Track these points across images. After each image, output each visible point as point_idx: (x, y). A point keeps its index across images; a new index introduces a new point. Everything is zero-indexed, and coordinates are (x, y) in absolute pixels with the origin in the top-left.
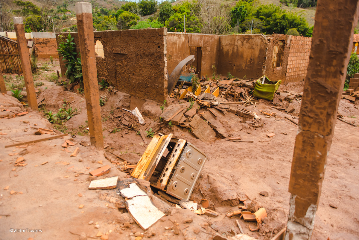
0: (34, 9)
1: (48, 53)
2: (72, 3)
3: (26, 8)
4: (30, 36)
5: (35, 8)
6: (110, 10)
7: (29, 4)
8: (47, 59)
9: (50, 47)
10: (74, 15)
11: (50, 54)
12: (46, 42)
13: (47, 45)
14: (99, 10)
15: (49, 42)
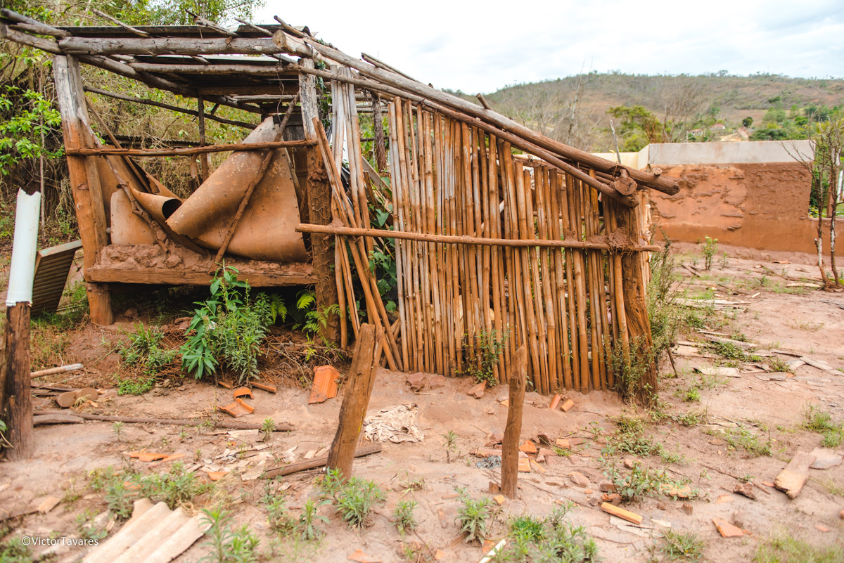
0: (646, 120)
1: (690, 222)
2: (731, 104)
3: (629, 121)
4: (636, 162)
5: (649, 119)
6: (835, 109)
7: (638, 111)
8: (683, 244)
9: (703, 199)
10: (730, 130)
11: (696, 225)
12: (691, 181)
13: (695, 191)
14: (801, 111)
15: (703, 179)
